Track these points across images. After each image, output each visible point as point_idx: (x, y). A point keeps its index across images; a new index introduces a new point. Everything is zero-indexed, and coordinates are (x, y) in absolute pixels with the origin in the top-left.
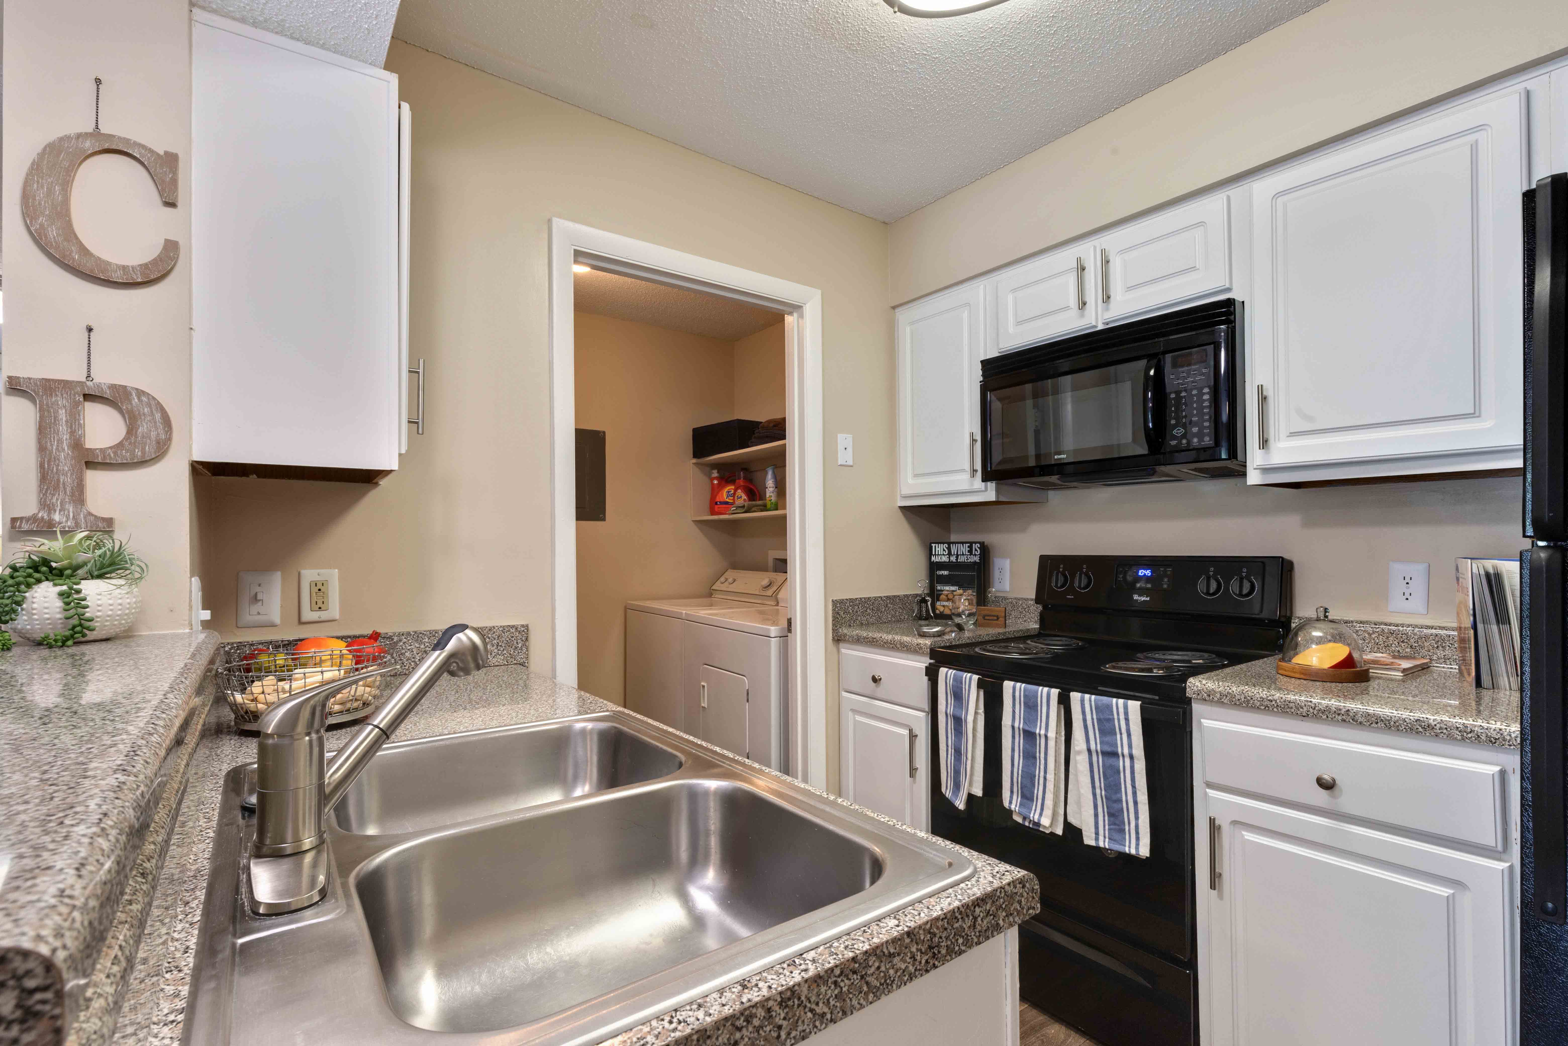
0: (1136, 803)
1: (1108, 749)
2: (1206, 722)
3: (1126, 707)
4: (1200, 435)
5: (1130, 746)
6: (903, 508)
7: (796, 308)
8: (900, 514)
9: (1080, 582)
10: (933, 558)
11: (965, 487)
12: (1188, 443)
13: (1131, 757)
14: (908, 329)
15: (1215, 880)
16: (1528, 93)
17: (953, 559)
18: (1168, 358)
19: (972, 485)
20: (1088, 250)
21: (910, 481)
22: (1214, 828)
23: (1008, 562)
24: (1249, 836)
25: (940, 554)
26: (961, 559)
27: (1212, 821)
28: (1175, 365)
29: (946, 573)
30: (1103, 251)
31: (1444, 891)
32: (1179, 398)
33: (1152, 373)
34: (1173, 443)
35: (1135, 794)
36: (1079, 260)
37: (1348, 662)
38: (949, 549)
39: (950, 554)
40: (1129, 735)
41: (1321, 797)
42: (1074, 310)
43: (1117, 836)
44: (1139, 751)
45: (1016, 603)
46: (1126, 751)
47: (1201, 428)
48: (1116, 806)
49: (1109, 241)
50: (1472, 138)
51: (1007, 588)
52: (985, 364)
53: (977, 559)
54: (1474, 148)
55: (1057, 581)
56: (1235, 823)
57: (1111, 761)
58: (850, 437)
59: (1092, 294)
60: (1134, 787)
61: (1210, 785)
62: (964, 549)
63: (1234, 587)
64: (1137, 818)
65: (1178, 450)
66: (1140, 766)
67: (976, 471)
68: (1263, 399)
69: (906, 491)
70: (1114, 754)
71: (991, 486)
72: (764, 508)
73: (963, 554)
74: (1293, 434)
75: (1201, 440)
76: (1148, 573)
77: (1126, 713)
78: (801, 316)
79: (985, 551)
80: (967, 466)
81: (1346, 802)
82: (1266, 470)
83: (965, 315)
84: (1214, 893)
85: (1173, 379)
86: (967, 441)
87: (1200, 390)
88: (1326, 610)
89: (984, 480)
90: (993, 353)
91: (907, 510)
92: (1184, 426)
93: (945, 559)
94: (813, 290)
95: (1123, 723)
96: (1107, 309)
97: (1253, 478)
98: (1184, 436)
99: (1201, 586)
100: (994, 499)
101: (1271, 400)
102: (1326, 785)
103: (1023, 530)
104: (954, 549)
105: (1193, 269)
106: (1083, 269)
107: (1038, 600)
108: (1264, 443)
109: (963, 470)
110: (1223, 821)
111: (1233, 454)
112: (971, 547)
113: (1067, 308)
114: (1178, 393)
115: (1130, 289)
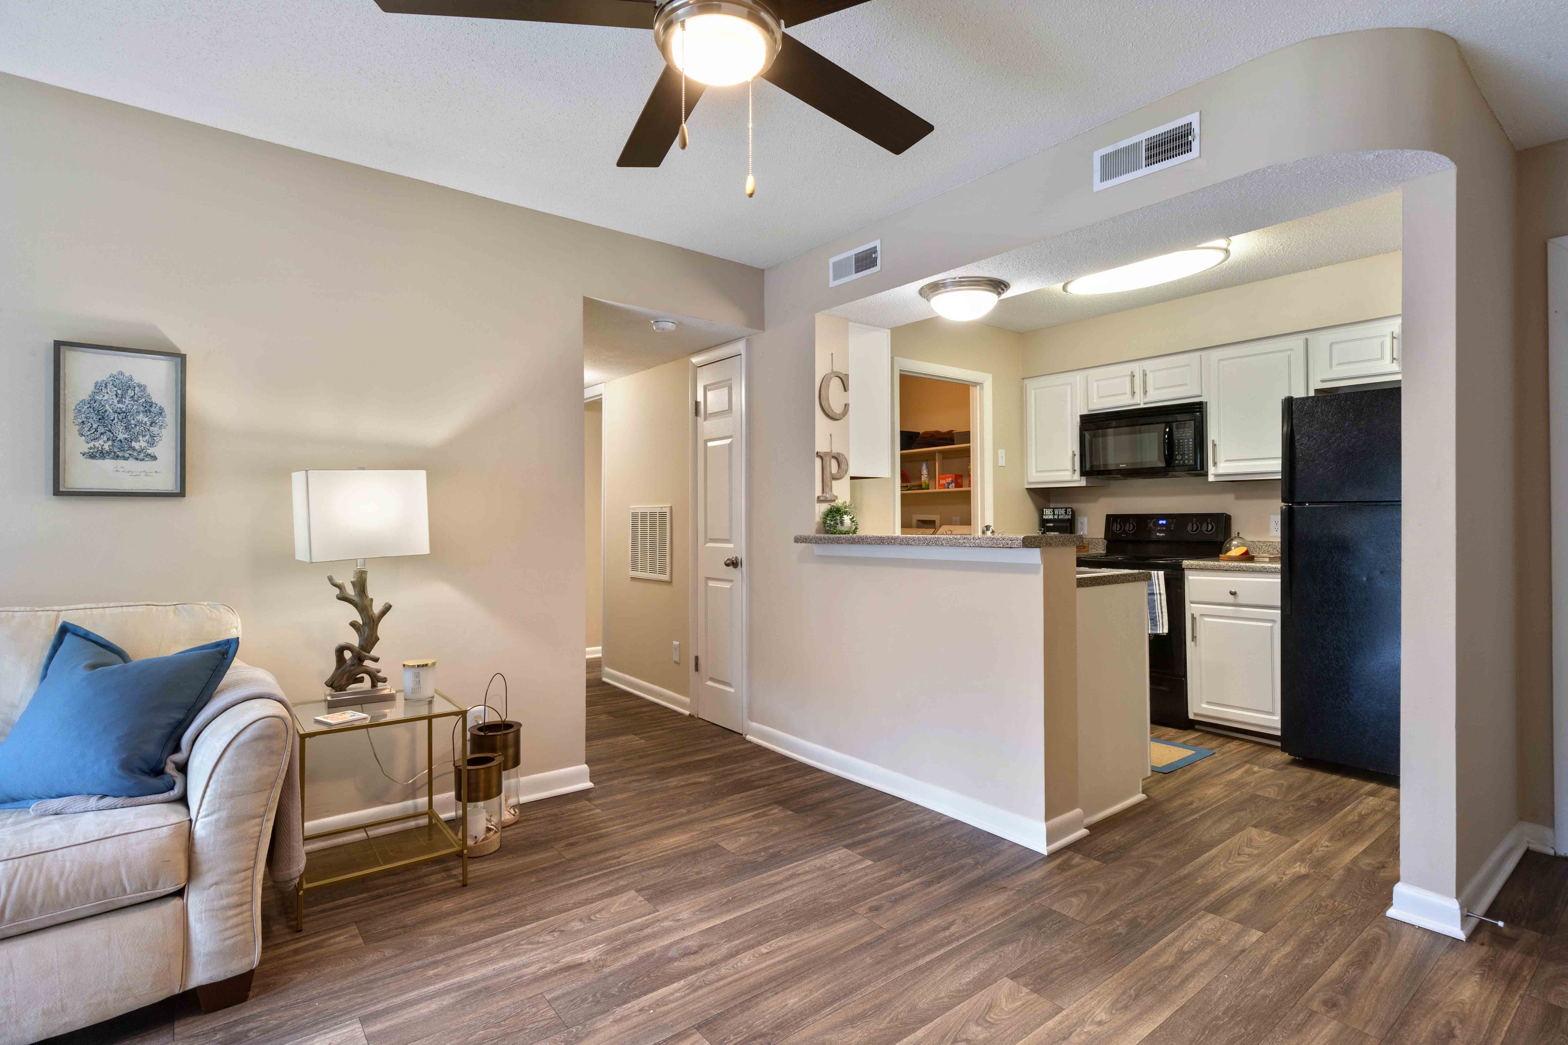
0: (1162, 613)
1: (1150, 592)
2: (1190, 577)
3: (1158, 574)
4: (1188, 460)
5: (1160, 590)
6: (1028, 489)
7: (980, 384)
8: (1026, 492)
9: (1129, 527)
10: (1044, 517)
11: (1069, 478)
12: (1184, 462)
13: (1160, 594)
14: (1033, 392)
15: (1194, 638)
16: (1307, 340)
17: (1056, 517)
18: (1174, 424)
19: (1073, 477)
20: (1136, 367)
21: (1034, 474)
22: (1193, 618)
23: (1086, 519)
24: (1206, 619)
25: (1048, 514)
26: (1060, 517)
27: (1193, 615)
28: (1177, 428)
29: (1051, 525)
30: (1144, 371)
31: (1270, 625)
32: (1179, 442)
33: (1167, 430)
34: (1177, 462)
35: (1161, 609)
36: (1132, 372)
37: (1246, 553)
38: (1054, 511)
39: (1054, 514)
40: (1159, 585)
41: (1231, 599)
42: (1129, 396)
43: (1154, 628)
44: (1163, 591)
45: (1091, 541)
46: (1158, 592)
47: (1189, 456)
48: (1154, 615)
49: (1148, 365)
50: (1289, 353)
51: (1086, 533)
52: (1082, 417)
53: (1070, 517)
54: (1289, 356)
55: (1116, 527)
56: (1201, 615)
57: (1152, 597)
58: (1004, 451)
59: (1138, 389)
60: (1161, 606)
61: (1192, 602)
62: (1063, 511)
63: (1204, 528)
64: (1162, 618)
65: (1179, 466)
66: (1164, 597)
67: (1075, 470)
68: (1214, 445)
69: (1031, 480)
70: (1153, 594)
71: (1084, 478)
72: (920, 487)
73: (1061, 514)
74: (1226, 461)
75: (1189, 462)
76: (1164, 522)
77: (1158, 576)
78: (982, 389)
79: (1073, 512)
80: (1069, 467)
81: (1241, 600)
82: (1216, 475)
83: (1069, 388)
84: (1193, 643)
85: (1177, 434)
86: (1070, 454)
87: (1188, 440)
88: (1238, 533)
89: (1081, 475)
90: (1085, 412)
91: (1030, 490)
92: (1181, 455)
93: (1051, 517)
94: (988, 374)
95: (1156, 581)
96: (1146, 397)
97: (1211, 478)
98: (1181, 459)
99: (1189, 528)
100: (1085, 485)
101: (1217, 446)
102: (1233, 594)
103: (1095, 501)
104: (1056, 512)
105: (1186, 385)
106: (1134, 376)
107: (1105, 539)
108: (1215, 464)
109: (1067, 470)
110: (1197, 615)
111: (1202, 467)
112: (1066, 510)
113: (1125, 393)
114: (1179, 440)
115: (1156, 389)
